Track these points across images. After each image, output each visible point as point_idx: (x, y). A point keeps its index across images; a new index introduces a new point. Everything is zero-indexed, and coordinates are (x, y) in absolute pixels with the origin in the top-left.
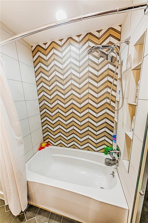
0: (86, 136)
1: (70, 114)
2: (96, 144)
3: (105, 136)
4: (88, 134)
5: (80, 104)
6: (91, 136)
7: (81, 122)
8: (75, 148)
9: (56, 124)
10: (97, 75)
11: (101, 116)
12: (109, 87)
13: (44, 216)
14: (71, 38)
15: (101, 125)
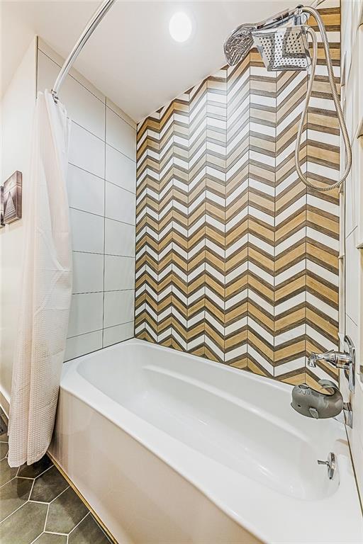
0: (239, 318)
1: (197, 254)
2: (274, 349)
3: (304, 321)
4: (247, 314)
5: (225, 222)
6: (255, 319)
7: (225, 274)
8: (208, 358)
9: (165, 283)
10: (274, 136)
11: (288, 250)
12: (311, 159)
13: (70, 513)
14: (210, 78)
15: (290, 281)
